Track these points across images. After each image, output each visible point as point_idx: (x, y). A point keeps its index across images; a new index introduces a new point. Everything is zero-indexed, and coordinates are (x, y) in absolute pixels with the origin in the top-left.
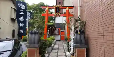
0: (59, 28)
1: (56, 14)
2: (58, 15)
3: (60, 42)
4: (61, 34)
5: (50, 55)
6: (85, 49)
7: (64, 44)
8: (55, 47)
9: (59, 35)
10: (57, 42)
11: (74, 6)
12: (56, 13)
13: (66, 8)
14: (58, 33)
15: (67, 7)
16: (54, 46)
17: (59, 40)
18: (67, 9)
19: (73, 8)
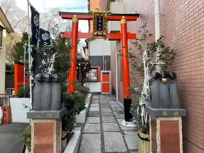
0: (98, 67)
1: (96, 33)
2: (100, 35)
3: (101, 96)
4: (102, 80)
5: (84, 132)
6: (180, 119)
7: (110, 102)
8: (92, 109)
9: (98, 81)
10: (95, 97)
11: (137, 15)
12: (98, 30)
13: (120, 20)
14: (95, 78)
15: (123, 17)
16: (89, 106)
17: (99, 94)
18: (123, 21)
19: (135, 20)
